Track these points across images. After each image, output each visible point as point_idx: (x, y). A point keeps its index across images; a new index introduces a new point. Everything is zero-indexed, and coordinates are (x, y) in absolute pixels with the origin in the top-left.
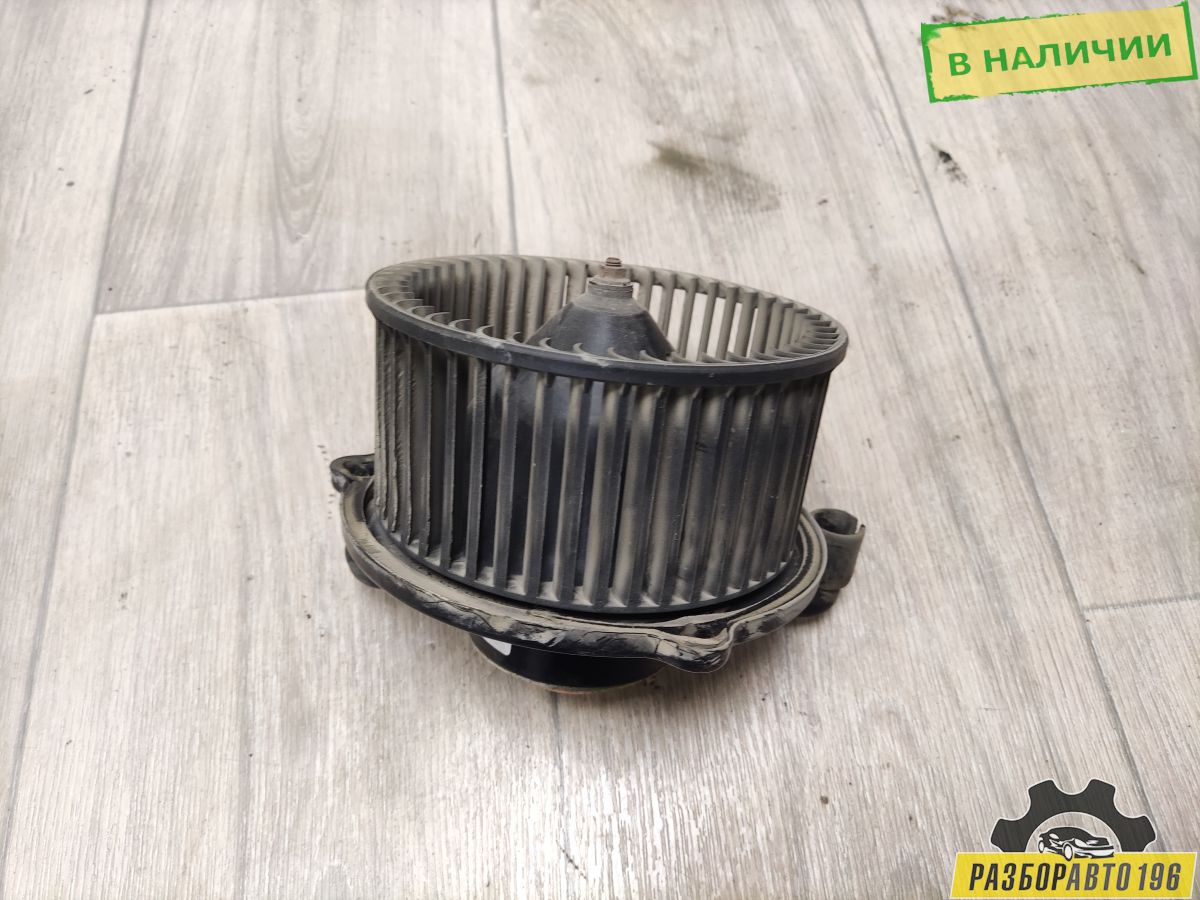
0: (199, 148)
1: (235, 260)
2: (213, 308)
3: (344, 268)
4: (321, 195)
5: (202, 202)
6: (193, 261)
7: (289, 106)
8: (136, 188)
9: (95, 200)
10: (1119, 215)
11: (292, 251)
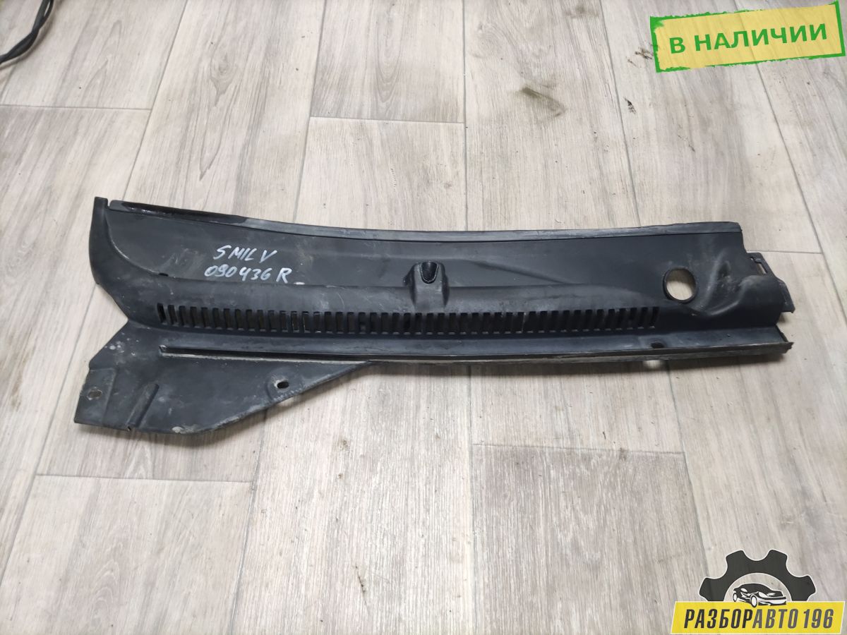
0: (347, 64)
1: (362, 105)
2: (354, 120)
3: (401, 113)
4: (393, 88)
5: (349, 84)
6: (346, 104)
7: (382, 54)
8: (323, 75)
9: (307, 77)
10: (690, 132)
11: (383, 105)
